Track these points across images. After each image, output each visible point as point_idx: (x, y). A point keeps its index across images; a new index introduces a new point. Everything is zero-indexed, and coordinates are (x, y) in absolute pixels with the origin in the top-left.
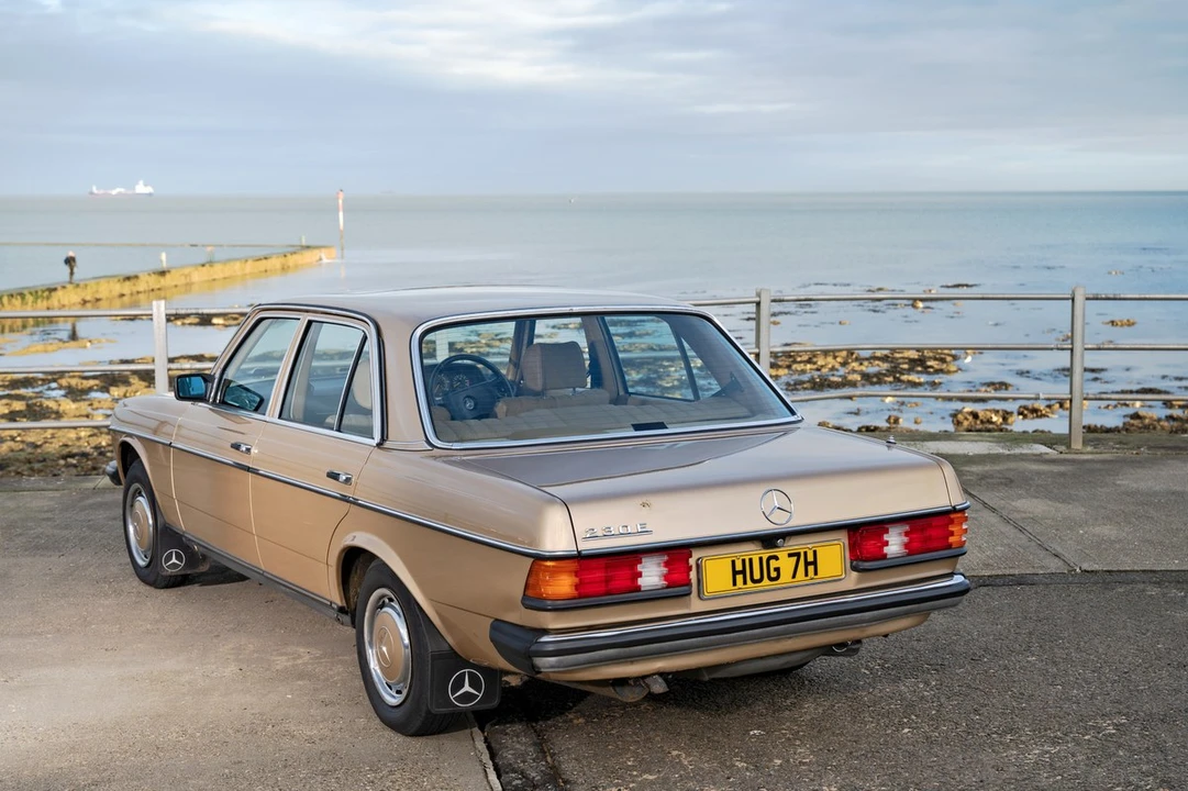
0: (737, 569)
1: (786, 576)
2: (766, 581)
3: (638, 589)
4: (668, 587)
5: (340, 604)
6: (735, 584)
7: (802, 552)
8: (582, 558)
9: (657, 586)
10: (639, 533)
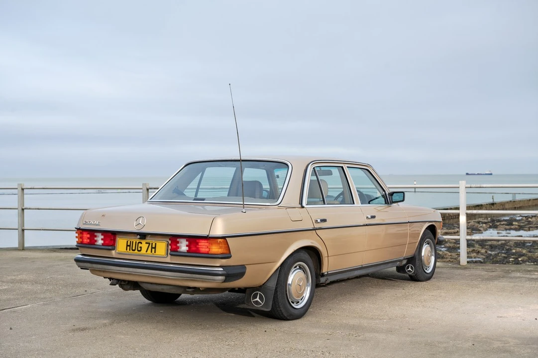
1: (143, 251)
2: (136, 251)
4: (104, 245)
6: (127, 250)
7: (151, 243)
8: (83, 230)
9: (101, 244)
10: (97, 225)
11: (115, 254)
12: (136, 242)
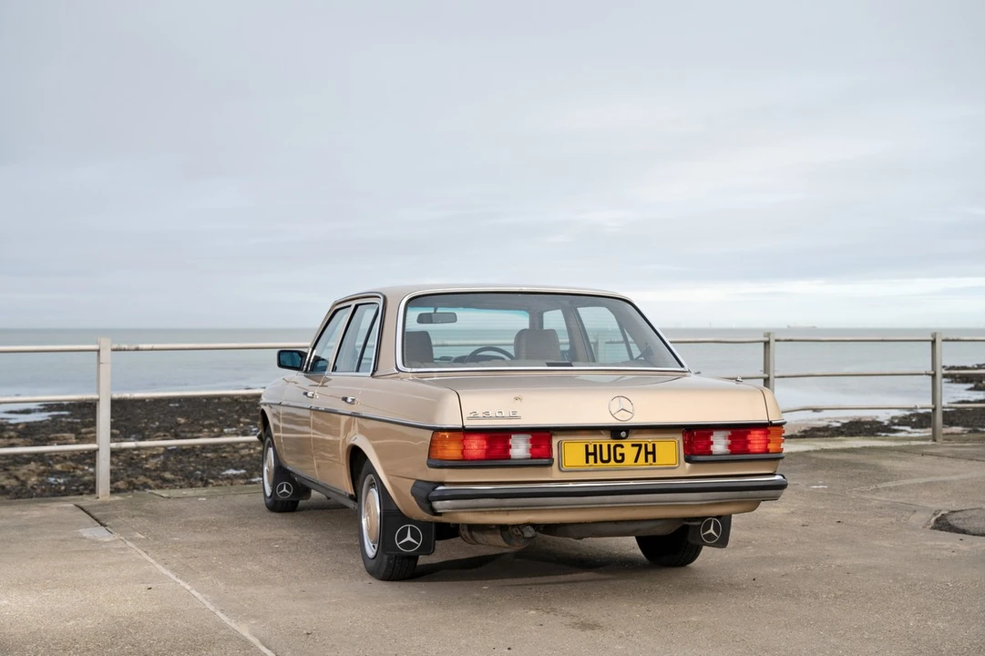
0: (590, 451)
1: (629, 459)
2: (612, 462)
3: (509, 457)
4: (532, 458)
5: (351, 492)
6: (587, 462)
7: (644, 444)
8: (466, 432)
9: (524, 457)
10: (510, 418)
11: (554, 473)
12: (609, 446)
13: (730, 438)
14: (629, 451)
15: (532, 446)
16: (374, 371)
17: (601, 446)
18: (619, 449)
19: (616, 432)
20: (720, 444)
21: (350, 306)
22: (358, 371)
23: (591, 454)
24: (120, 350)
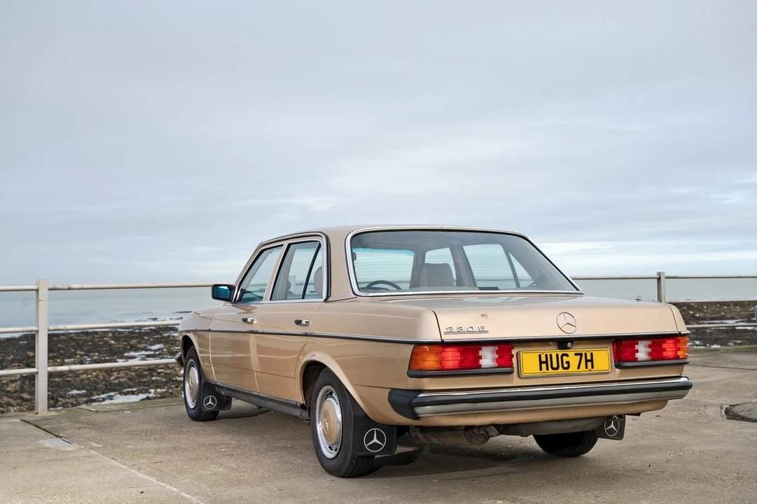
0: (542, 360)
1: (573, 368)
2: (561, 369)
3: (479, 367)
4: (498, 367)
5: (302, 402)
6: (541, 369)
7: (583, 353)
8: (444, 345)
9: (493, 366)
10: (480, 332)
11: (516, 381)
12: (557, 355)
13: (650, 346)
14: (573, 359)
15: (499, 357)
16: (328, 296)
17: (551, 355)
18: (565, 357)
19: (562, 343)
20: (642, 352)
21: (282, 245)
22: (303, 298)
23: (544, 362)
24: (55, 289)
